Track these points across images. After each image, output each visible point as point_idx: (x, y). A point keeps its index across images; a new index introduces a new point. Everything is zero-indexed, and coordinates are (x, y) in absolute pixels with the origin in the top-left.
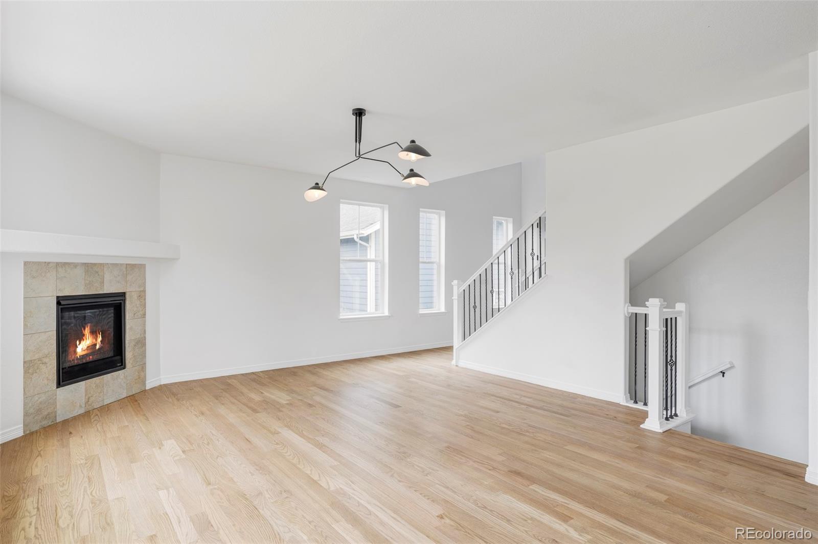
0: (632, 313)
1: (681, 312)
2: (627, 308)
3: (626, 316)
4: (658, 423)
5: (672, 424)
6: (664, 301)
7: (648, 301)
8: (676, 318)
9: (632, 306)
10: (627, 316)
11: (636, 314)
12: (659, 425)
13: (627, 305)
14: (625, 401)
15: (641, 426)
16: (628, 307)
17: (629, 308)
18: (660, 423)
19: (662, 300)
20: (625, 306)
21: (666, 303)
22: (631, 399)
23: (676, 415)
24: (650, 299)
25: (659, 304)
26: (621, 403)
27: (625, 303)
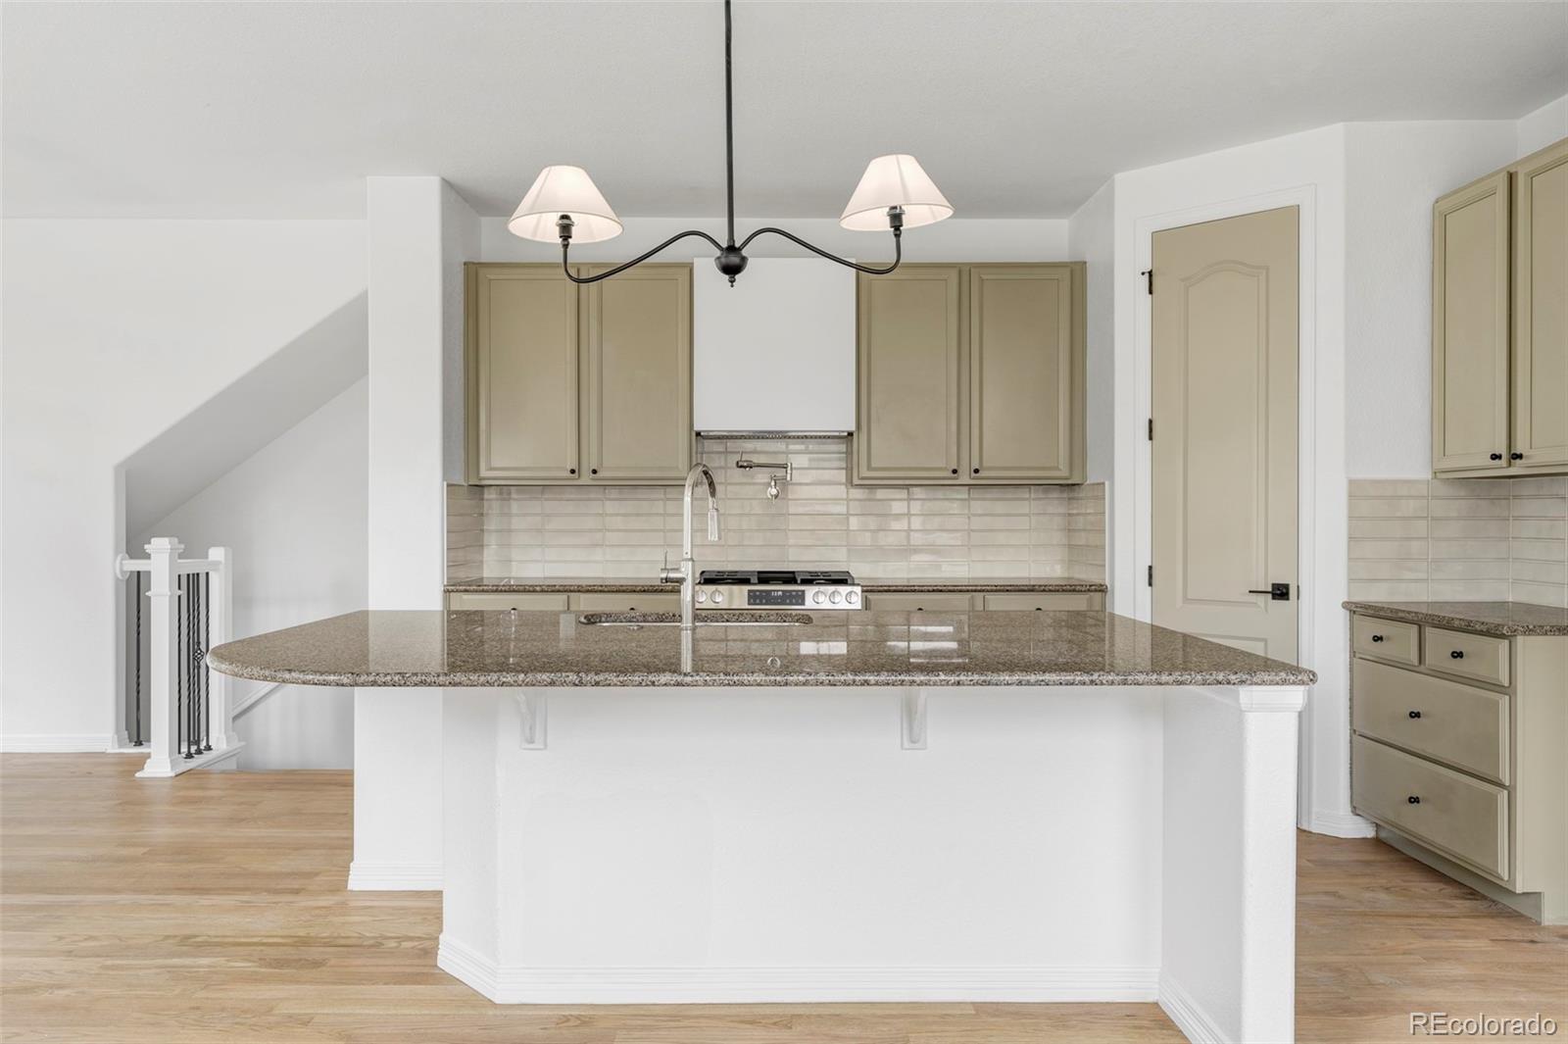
0: (132, 572)
1: (216, 564)
2: (121, 564)
3: (117, 579)
4: (169, 760)
5: (197, 761)
6: (180, 543)
7: (150, 543)
8: (207, 574)
9: (131, 558)
10: (120, 576)
11: (139, 572)
12: (169, 765)
13: (119, 558)
14: (117, 746)
15: (138, 775)
16: (122, 560)
17: (124, 562)
18: (171, 761)
19: (176, 540)
20: (115, 560)
21: (183, 546)
22: (130, 741)
23: (208, 748)
24: (153, 540)
25: (169, 547)
26: (108, 751)
27: (117, 553)
